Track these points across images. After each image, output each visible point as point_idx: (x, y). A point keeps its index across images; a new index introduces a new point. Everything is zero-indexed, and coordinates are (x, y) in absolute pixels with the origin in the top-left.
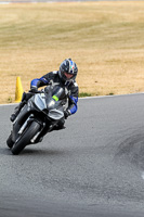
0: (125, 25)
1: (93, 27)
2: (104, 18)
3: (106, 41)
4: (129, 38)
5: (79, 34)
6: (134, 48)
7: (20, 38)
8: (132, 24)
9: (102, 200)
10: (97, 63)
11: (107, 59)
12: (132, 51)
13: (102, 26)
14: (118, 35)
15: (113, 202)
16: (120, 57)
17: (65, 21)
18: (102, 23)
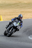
0: (25, 4)
1: (18, 4)
2: (20, 2)
3: (21, 7)
4: (26, 7)
5: (15, 6)
6: (27, 9)
7: (1, 7)
8: (26, 4)
9: (20, 42)
10: (19, 12)
11: (21, 11)
12: (26, 9)
13: (20, 4)
14: (23, 6)
15: (22, 43)
16: (24, 11)
17: (11, 3)
18: (19, 3)
